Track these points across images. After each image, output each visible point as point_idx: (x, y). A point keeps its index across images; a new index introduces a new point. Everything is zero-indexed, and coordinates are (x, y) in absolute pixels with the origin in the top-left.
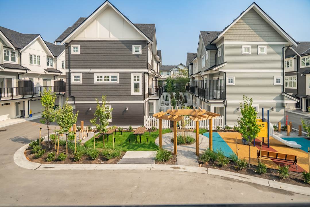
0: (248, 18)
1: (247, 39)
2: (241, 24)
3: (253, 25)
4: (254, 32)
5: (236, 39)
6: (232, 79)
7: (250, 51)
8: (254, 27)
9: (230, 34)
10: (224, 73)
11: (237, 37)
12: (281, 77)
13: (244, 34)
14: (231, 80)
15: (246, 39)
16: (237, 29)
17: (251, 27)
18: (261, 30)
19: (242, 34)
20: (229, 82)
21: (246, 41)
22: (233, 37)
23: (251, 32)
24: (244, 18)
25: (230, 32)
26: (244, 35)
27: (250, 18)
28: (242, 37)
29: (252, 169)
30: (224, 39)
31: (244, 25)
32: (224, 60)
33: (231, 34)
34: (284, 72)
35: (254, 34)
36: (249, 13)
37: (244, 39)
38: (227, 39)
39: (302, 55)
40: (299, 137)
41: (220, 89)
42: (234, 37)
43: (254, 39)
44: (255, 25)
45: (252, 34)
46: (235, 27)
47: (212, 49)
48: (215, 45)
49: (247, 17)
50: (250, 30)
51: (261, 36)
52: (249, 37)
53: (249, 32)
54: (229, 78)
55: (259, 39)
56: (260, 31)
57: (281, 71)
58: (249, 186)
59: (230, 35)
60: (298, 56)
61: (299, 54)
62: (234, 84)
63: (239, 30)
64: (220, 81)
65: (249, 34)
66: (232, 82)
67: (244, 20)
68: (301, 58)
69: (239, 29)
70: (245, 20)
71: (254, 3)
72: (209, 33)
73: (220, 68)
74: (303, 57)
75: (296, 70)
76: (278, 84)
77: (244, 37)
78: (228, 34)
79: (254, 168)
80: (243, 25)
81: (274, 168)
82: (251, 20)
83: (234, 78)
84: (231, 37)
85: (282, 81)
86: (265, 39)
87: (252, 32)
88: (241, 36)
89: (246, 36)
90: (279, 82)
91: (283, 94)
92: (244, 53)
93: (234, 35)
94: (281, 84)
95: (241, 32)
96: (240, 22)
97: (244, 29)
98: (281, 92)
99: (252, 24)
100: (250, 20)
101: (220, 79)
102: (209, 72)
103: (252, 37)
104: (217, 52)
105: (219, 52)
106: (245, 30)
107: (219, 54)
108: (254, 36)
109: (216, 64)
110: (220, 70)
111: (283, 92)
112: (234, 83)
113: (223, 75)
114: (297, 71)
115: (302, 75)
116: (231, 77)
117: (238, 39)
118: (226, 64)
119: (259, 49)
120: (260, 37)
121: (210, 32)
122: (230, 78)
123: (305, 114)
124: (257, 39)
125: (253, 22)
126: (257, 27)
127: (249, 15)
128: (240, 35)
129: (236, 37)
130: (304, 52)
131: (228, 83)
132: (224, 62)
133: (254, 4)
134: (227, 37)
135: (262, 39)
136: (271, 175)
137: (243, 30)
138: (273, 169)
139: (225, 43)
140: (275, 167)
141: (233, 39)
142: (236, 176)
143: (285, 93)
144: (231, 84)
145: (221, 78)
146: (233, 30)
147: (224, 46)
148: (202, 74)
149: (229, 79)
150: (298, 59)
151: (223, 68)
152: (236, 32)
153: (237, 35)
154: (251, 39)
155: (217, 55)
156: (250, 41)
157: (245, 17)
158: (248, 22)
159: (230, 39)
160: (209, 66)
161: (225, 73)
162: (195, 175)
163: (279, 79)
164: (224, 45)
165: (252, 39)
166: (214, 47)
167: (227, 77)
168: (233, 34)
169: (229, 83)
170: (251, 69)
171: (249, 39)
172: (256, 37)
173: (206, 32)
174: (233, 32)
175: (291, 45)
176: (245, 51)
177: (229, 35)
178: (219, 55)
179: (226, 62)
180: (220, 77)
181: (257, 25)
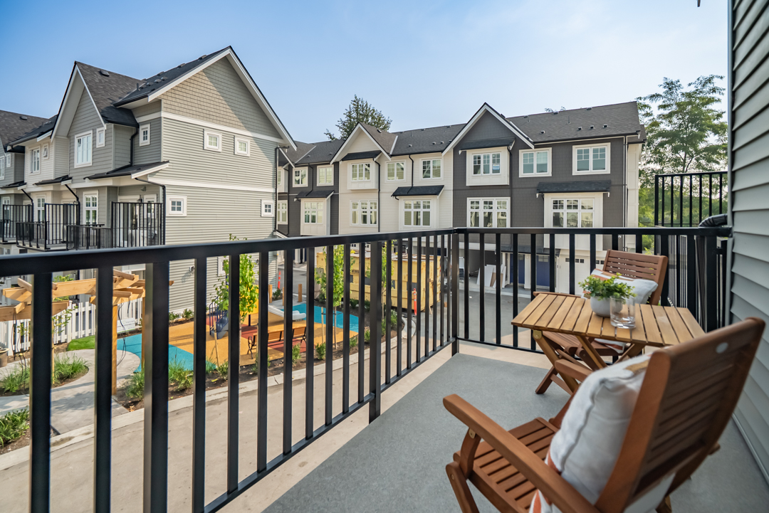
0: (217, 75)
1: (215, 118)
2: (203, 81)
3: (227, 93)
4: (228, 107)
5: (191, 112)
6: (179, 203)
7: (221, 144)
8: (228, 97)
9: (177, 96)
10: (161, 188)
11: (194, 109)
12: (272, 202)
13: (208, 105)
14: (177, 205)
15: (212, 117)
16: (194, 90)
17: (223, 95)
18: (241, 107)
19: (205, 104)
20: (173, 209)
21: (212, 121)
22: (183, 106)
23: (221, 105)
24: (208, 72)
25: (177, 92)
26: (209, 109)
27: (220, 76)
28: (205, 111)
29: (244, 372)
30: (163, 105)
31: (208, 87)
32: (160, 156)
33: (181, 97)
34: (276, 193)
35: (228, 110)
36: (220, 65)
37: (208, 116)
38: (168, 106)
39: (297, 165)
40: (299, 304)
41: (146, 226)
42: (186, 107)
43: (228, 121)
44: (230, 93)
45: (225, 110)
46: (189, 84)
47: (122, 121)
48: (130, 112)
49: (215, 71)
50: (220, 101)
51: (240, 117)
52: (218, 115)
53: (218, 104)
54: (174, 200)
55: (236, 123)
56: (238, 106)
57: (272, 190)
58: (247, 397)
59: (178, 101)
60: (290, 165)
61: (292, 162)
62: (185, 215)
63: (197, 94)
64: (145, 205)
65: (218, 108)
66: (179, 209)
67: (208, 75)
68: (295, 169)
69: (198, 91)
70: (211, 76)
71: (230, 47)
72: (108, 76)
73: (150, 174)
74: (298, 169)
75: (287, 191)
76: (268, 214)
77: (207, 112)
78: (173, 95)
79: (246, 369)
80: (206, 86)
81: (277, 357)
82: (223, 81)
83: (184, 199)
84: (180, 105)
85: (273, 209)
86: (247, 126)
87: (224, 106)
88: (203, 107)
89: (213, 110)
90: (270, 211)
91: (275, 234)
92: (207, 146)
93: (185, 103)
94: (272, 214)
95: (202, 100)
96: (201, 77)
97: (208, 94)
98: (271, 229)
99: (225, 88)
100: (220, 80)
101: (145, 201)
102: (109, 182)
103: (224, 116)
104: (137, 133)
105: (145, 133)
106: (210, 98)
107: (145, 138)
108: (229, 114)
109: (131, 162)
110: (150, 180)
111: (275, 230)
112: (184, 212)
113: (159, 192)
114: (289, 193)
115: (295, 200)
116: (177, 198)
117: (194, 113)
118: (166, 166)
119: (237, 144)
120: (238, 120)
121: (109, 72)
122: (176, 201)
123: (299, 267)
124: (234, 123)
125: (226, 85)
126: (234, 98)
127: (218, 68)
128: (200, 106)
129: (190, 108)
130: (298, 159)
131: (169, 212)
132: (160, 159)
133: (229, 49)
134: (169, 102)
135: (241, 124)
136: (275, 369)
137: (207, 97)
138: (276, 360)
139: (164, 114)
140: (279, 355)
141: (185, 110)
142: (220, 393)
143: (278, 231)
144: (176, 213)
145: (151, 197)
146: (183, 90)
147: (163, 122)
148: (73, 186)
149: (173, 203)
150: (289, 170)
151: (157, 174)
152: (192, 97)
153: (193, 105)
154: (221, 119)
155: (135, 140)
156: (219, 122)
157: (212, 69)
158: (217, 82)
159: (177, 108)
160: (112, 165)
161: (164, 187)
162: (128, 431)
163: (270, 206)
164: (163, 119)
165: (225, 120)
166: (126, 118)
167: (168, 197)
168: (185, 99)
169: (173, 212)
170: (222, 182)
171: (218, 119)
172: (232, 119)
173: (96, 69)
174: (185, 95)
175: (287, 146)
176: (210, 143)
177: (174, 100)
178: (142, 142)
179: (168, 162)
180: (145, 197)
181: (233, 94)
